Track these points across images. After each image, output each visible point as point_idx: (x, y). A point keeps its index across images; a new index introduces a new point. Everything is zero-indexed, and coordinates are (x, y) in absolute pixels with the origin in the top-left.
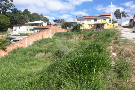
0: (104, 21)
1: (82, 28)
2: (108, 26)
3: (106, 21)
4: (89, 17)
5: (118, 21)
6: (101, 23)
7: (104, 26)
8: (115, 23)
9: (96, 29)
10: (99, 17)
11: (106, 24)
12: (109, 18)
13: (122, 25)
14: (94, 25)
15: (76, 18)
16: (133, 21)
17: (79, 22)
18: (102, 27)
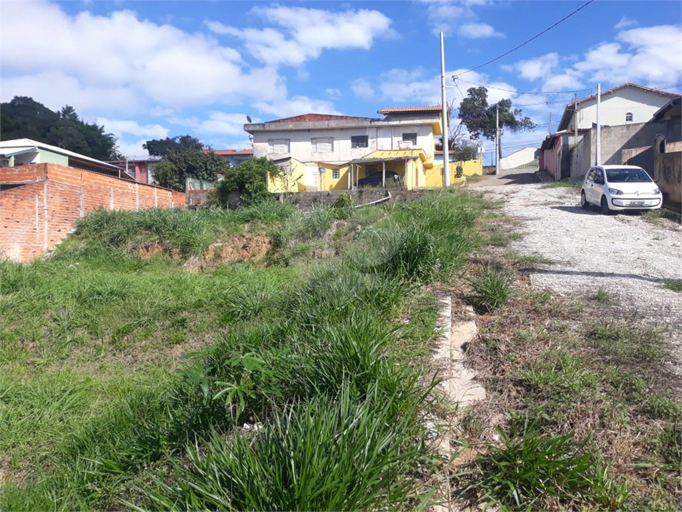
0: (404, 145)
1: (274, 186)
2: (428, 171)
3: (415, 143)
4: (322, 120)
5: (479, 149)
6: (389, 156)
7: (403, 174)
8: (465, 160)
9: (361, 192)
10: (378, 120)
11: (415, 159)
12: (431, 128)
13: (500, 170)
14: (346, 169)
15: (245, 125)
16: (564, 145)
17: (266, 151)
18: (392, 178)
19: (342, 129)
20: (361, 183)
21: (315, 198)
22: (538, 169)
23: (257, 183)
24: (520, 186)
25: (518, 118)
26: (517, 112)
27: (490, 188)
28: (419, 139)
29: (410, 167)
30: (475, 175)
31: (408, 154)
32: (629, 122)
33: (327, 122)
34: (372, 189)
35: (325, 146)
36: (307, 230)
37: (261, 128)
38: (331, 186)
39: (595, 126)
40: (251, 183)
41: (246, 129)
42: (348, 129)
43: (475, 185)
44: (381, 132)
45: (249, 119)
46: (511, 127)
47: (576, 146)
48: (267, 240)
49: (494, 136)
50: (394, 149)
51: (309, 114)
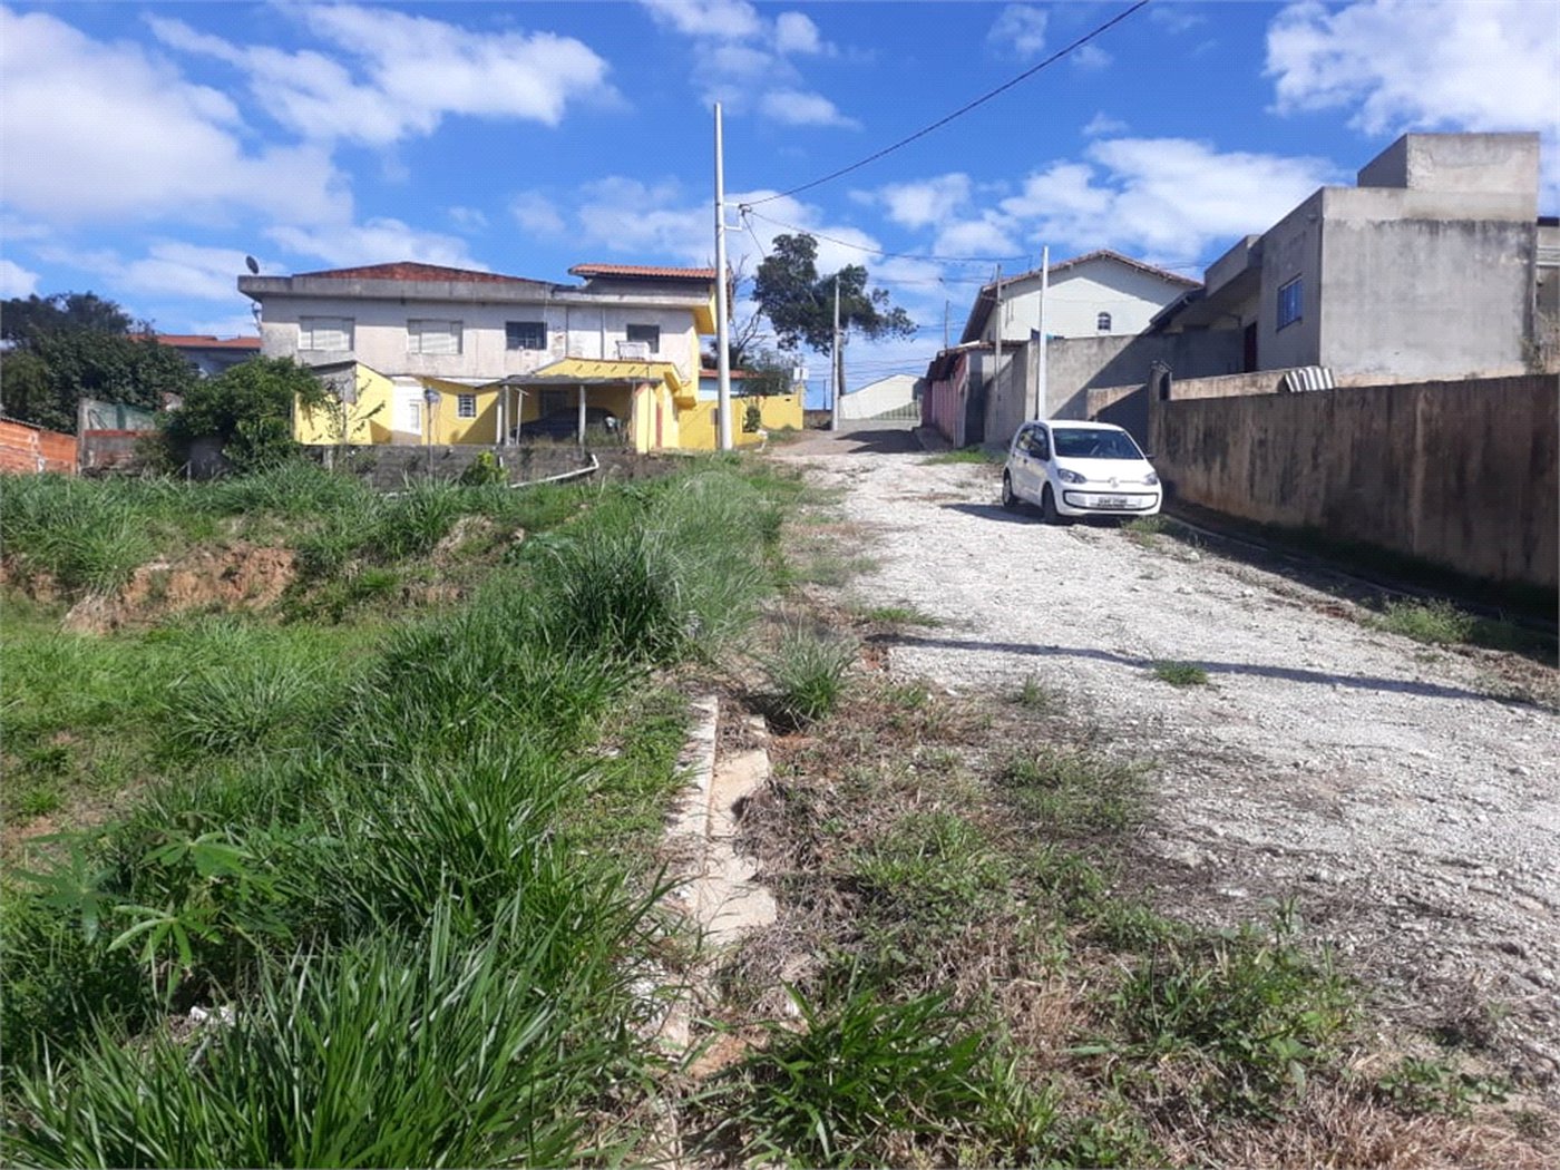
0: (630, 351)
1: (311, 428)
2: (684, 413)
3: (655, 349)
4: (436, 278)
5: (797, 371)
6: (595, 374)
7: (626, 416)
8: (765, 395)
9: (527, 453)
10: (571, 289)
11: (654, 384)
12: (691, 319)
13: (839, 420)
14: (494, 395)
15: (242, 279)
16: (972, 374)
17: (295, 343)
18: (600, 425)
19: (483, 303)
20: (529, 431)
21: (416, 460)
22: (919, 423)
23: (267, 419)
24: (880, 458)
25: (880, 310)
26: (880, 295)
27: (818, 459)
28: (665, 339)
29: (644, 401)
30: (788, 429)
31: (639, 371)
32: (1104, 333)
33: (447, 285)
34: (553, 446)
35: (441, 340)
36: (390, 537)
37: (283, 289)
38: (455, 435)
39: (1035, 335)
40: (251, 419)
41: (244, 287)
42: (498, 304)
43: (785, 450)
44: (576, 316)
45: (252, 265)
46: (866, 329)
47: (998, 375)
48: (287, 559)
49: (828, 344)
50: (606, 358)
51: (404, 265)
